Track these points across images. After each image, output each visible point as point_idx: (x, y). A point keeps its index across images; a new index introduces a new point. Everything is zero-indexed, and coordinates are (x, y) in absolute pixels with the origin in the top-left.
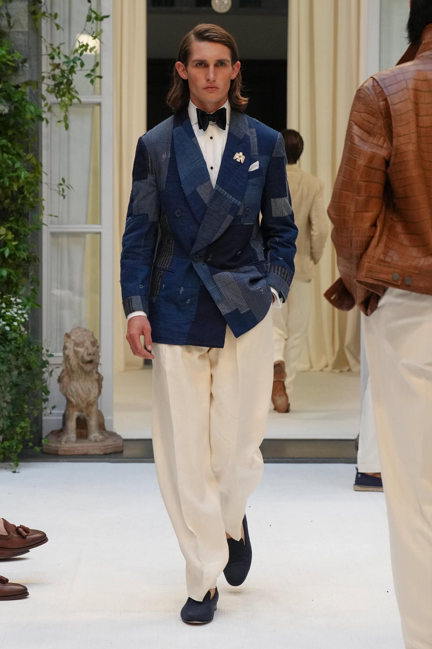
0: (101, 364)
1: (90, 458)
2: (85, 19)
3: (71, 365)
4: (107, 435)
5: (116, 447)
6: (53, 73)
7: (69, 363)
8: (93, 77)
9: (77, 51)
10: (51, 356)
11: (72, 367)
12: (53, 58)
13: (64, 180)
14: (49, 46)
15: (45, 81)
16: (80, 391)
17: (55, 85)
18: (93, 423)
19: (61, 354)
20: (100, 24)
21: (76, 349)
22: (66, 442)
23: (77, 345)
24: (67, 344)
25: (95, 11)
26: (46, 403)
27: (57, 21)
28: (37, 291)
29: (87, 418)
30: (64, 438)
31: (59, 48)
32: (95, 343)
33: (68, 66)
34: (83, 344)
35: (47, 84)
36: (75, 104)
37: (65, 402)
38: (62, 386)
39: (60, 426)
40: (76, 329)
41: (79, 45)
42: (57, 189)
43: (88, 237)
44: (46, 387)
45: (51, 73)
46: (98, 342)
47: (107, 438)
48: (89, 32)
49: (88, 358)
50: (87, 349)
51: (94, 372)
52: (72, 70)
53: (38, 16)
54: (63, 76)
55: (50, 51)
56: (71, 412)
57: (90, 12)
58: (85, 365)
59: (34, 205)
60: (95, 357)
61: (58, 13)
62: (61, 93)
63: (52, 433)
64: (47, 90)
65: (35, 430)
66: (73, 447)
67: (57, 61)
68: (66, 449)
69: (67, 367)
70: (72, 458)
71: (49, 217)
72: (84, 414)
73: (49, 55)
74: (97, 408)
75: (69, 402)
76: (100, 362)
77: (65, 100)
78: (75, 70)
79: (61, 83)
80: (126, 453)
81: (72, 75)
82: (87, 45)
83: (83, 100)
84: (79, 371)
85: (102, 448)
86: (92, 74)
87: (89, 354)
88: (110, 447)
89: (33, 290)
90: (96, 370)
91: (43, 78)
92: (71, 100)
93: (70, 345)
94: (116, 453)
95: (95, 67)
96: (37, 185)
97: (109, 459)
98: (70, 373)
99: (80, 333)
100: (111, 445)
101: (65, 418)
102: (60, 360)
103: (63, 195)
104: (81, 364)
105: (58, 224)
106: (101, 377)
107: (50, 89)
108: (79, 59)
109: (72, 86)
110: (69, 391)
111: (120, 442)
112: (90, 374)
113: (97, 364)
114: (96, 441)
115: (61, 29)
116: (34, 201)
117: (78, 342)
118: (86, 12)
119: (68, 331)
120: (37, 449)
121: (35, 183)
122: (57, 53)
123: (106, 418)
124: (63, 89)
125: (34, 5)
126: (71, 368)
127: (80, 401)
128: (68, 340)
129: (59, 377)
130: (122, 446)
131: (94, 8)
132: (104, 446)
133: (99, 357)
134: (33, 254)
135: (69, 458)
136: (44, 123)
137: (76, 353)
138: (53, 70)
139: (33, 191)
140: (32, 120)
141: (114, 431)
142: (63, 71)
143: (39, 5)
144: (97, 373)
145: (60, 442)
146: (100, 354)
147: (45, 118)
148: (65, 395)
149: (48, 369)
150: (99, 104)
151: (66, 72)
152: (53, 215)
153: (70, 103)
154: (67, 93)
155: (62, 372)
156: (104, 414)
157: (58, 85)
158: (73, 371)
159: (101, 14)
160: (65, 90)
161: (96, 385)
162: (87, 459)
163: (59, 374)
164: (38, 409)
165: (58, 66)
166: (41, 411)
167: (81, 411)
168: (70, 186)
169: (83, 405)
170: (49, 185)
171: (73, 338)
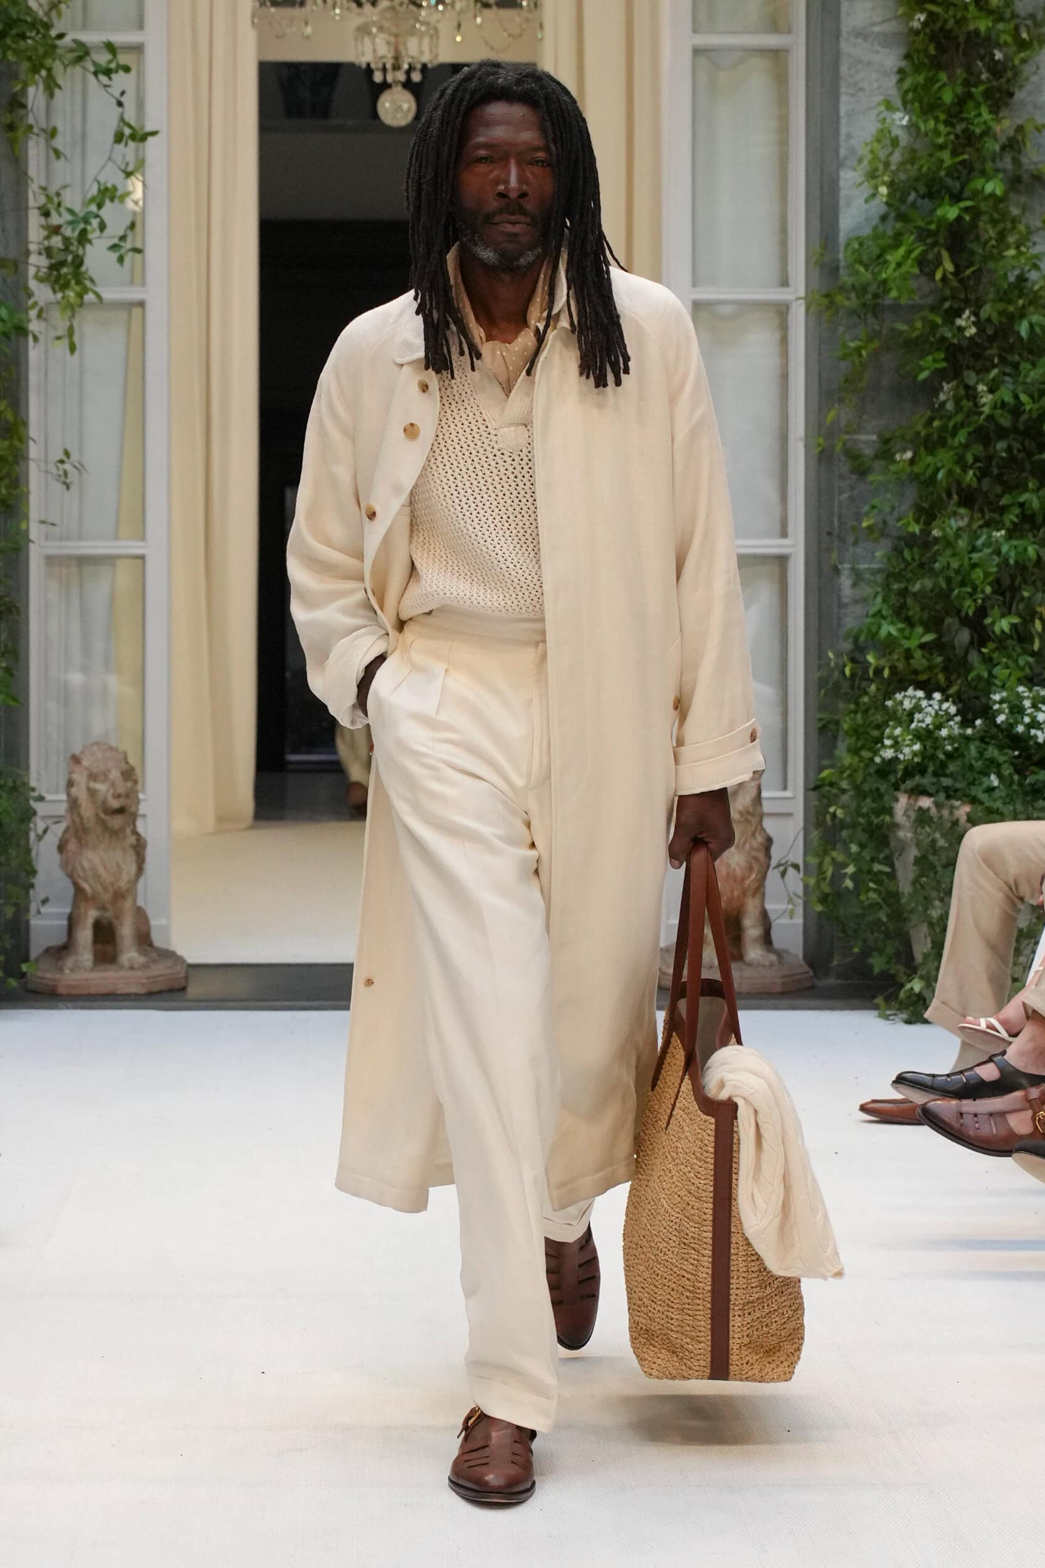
0: (144, 816)
1: (122, 1001)
2: (111, 138)
3: (81, 818)
4: (154, 955)
5: (171, 979)
6: (46, 243)
7: (79, 814)
8: (123, 251)
9: (93, 200)
10: (41, 799)
11: (85, 821)
12: (46, 214)
13: (67, 453)
14: (41, 191)
15: (33, 259)
16: (101, 870)
17: (52, 267)
18: (126, 931)
19: (64, 797)
20: (144, 147)
21: (93, 785)
22: (72, 970)
23: (93, 777)
24: (75, 776)
25: (133, 123)
26: (31, 892)
27: (58, 143)
28: (14, 672)
29: (115, 922)
30: (69, 962)
31: (58, 194)
32: (129, 774)
33: (73, 230)
34: (106, 776)
35: (35, 266)
36: (92, 304)
37: (72, 890)
38: (64, 858)
39: (59, 939)
40: (92, 745)
41: (99, 190)
42: (54, 471)
43: (119, 562)
44: (29, 862)
45: (42, 244)
46: (138, 771)
47: (155, 961)
48: (119, 163)
49: (115, 804)
50: (113, 785)
51: (128, 831)
52: (83, 238)
53: (20, 133)
54: (66, 249)
55: (43, 200)
56: (82, 910)
57: (121, 124)
58: (107, 818)
59: (11, 502)
60: (128, 802)
61: (60, 127)
62: (62, 282)
63: (48, 951)
64: (36, 277)
65: (8, 946)
66: (87, 980)
67: (55, 220)
68: (74, 983)
69: (73, 821)
70: (83, 1001)
71: (43, 526)
72: (109, 914)
73: (39, 208)
74: (135, 901)
75: (79, 890)
76: (142, 810)
77: (69, 297)
78: (90, 236)
79: (63, 263)
80: (193, 991)
81: (84, 247)
82: (115, 188)
83: (108, 295)
84: (99, 830)
85: (144, 981)
86: (122, 244)
87: (118, 796)
88: (160, 979)
89: (7, 670)
90: (132, 827)
91: (28, 253)
92: (80, 296)
93: (80, 778)
94: (171, 991)
95: (129, 231)
96: (17, 463)
97: (156, 1004)
98: (80, 833)
99: (100, 755)
100: (162, 975)
101: (72, 922)
102: (62, 809)
103: (64, 483)
104: (102, 816)
105: (61, 539)
106: (142, 841)
107: (40, 274)
108: (97, 216)
109: (83, 269)
110: (80, 869)
111: (180, 970)
112: (121, 835)
113: (134, 816)
114: (132, 968)
115: (62, 159)
116: (10, 494)
117: (95, 771)
118: (113, 124)
119: (77, 750)
120: (13, 983)
121: (10, 458)
122: (55, 206)
123: (153, 922)
124: (66, 274)
125: (11, 112)
126: (82, 824)
127: (99, 888)
128: (76, 769)
129: (61, 840)
130: (186, 978)
131: (130, 116)
132: (148, 978)
133: (138, 802)
134: (7, 599)
135: (76, 1000)
136: (31, 339)
137: (92, 793)
138: (48, 238)
139: (8, 475)
140: (6, 335)
141: (172, 948)
142: (67, 241)
143: (22, 112)
144: (135, 832)
145: (61, 970)
146: (141, 796)
147: (32, 332)
148: (70, 876)
149: (35, 825)
150: (141, 304)
151: (72, 241)
152: (50, 520)
153: (79, 301)
154: (73, 282)
155: (66, 831)
156: (150, 914)
157: (55, 267)
158: (85, 830)
159: (143, 127)
160: (69, 277)
161: (131, 858)
162: (115, 1004)
163: (59, 834)
164: (16, 905)
165: (56, 230)
166: (22, 909)
167: (103, 908)
168: (82, 466)
169: (106, 897)
170: (43, 465)
171: (85, 763)
